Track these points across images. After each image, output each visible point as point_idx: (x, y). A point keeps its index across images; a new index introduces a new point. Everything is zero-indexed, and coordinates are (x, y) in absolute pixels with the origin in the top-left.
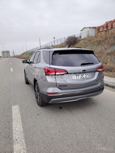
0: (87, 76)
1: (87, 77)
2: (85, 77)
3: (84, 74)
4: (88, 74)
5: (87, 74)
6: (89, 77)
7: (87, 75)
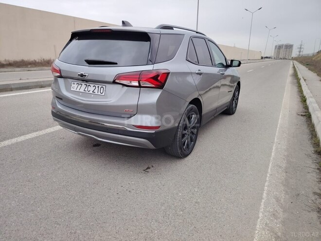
0: (96, 91)
1: (96, 93)
2: (91, 92)
3: (92, 85)
4: (100, 86)
5: (97, 86)
6: (99, 93)
7: (97, 88)
